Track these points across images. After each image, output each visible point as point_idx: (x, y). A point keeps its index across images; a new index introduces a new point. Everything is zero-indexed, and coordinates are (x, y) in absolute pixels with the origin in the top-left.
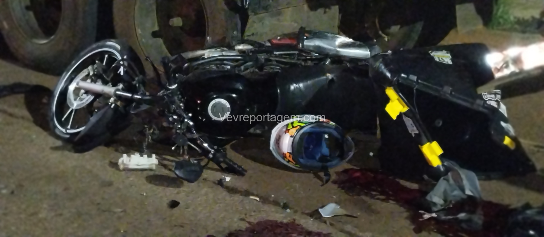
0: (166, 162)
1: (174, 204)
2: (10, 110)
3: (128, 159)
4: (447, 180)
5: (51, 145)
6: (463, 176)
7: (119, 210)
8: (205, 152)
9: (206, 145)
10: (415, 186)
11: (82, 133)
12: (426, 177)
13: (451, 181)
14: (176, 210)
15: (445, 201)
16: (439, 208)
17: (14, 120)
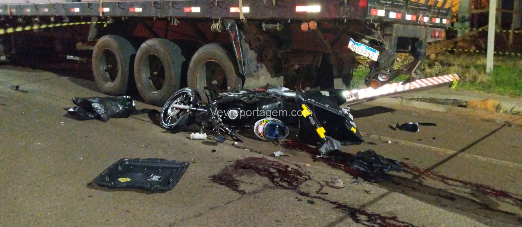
0: (209, 137)
1: (214, 151)
2: (143, 119)
3: (194, 134)
4: (327, 144)
5: (161, 131)
6: (334, 142)
7: (191, 153)
8: (227, 132)
9: (227, 129)
10: (314, 147)
11: (174, 126)
12: (319, 143)
13: (329, 144)
14: (214, 153)
15: (326, 151)
16: (324, 153)
17: (144, 122)
